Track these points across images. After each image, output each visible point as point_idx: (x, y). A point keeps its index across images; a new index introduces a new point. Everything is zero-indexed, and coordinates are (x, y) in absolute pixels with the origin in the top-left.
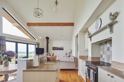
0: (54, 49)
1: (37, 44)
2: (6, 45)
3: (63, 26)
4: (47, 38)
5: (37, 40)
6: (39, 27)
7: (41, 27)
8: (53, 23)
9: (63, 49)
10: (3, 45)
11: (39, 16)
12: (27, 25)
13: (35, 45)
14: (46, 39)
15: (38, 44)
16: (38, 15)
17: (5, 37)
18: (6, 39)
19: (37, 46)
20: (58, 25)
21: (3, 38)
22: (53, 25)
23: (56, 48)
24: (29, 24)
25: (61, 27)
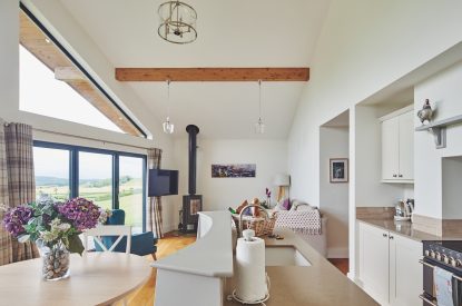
0: (218, 171)
2: (32, 164)
3: (266, 79)
4: (193, 130)
5: (150, 137)
6: (164, 84)
7: (172, 83)
8: (222, 70)
9: (252, 174)
10: (20, 163)
11: (177, 38)
12: (117, 78)
13: (145, 157)
14: (187, 134)
15: (157, 155)
16: (177, 33)
17: (30, 128)
18: (36, 136)
19: (154, 163)
20: (244, 79)
21: (22, 131)
22: (224, 79)
23: (224, 168)
24: (123, 74)
25: (256, 83)
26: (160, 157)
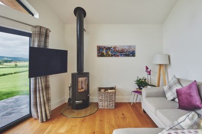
0: (102, 52)
1: (37, 30)
4: (80, 13)
5: (37, 16)
9: (133, 54)
15: (44, 34)
19: (39, 41)
23: (109, 49)
26: (46, 36)
